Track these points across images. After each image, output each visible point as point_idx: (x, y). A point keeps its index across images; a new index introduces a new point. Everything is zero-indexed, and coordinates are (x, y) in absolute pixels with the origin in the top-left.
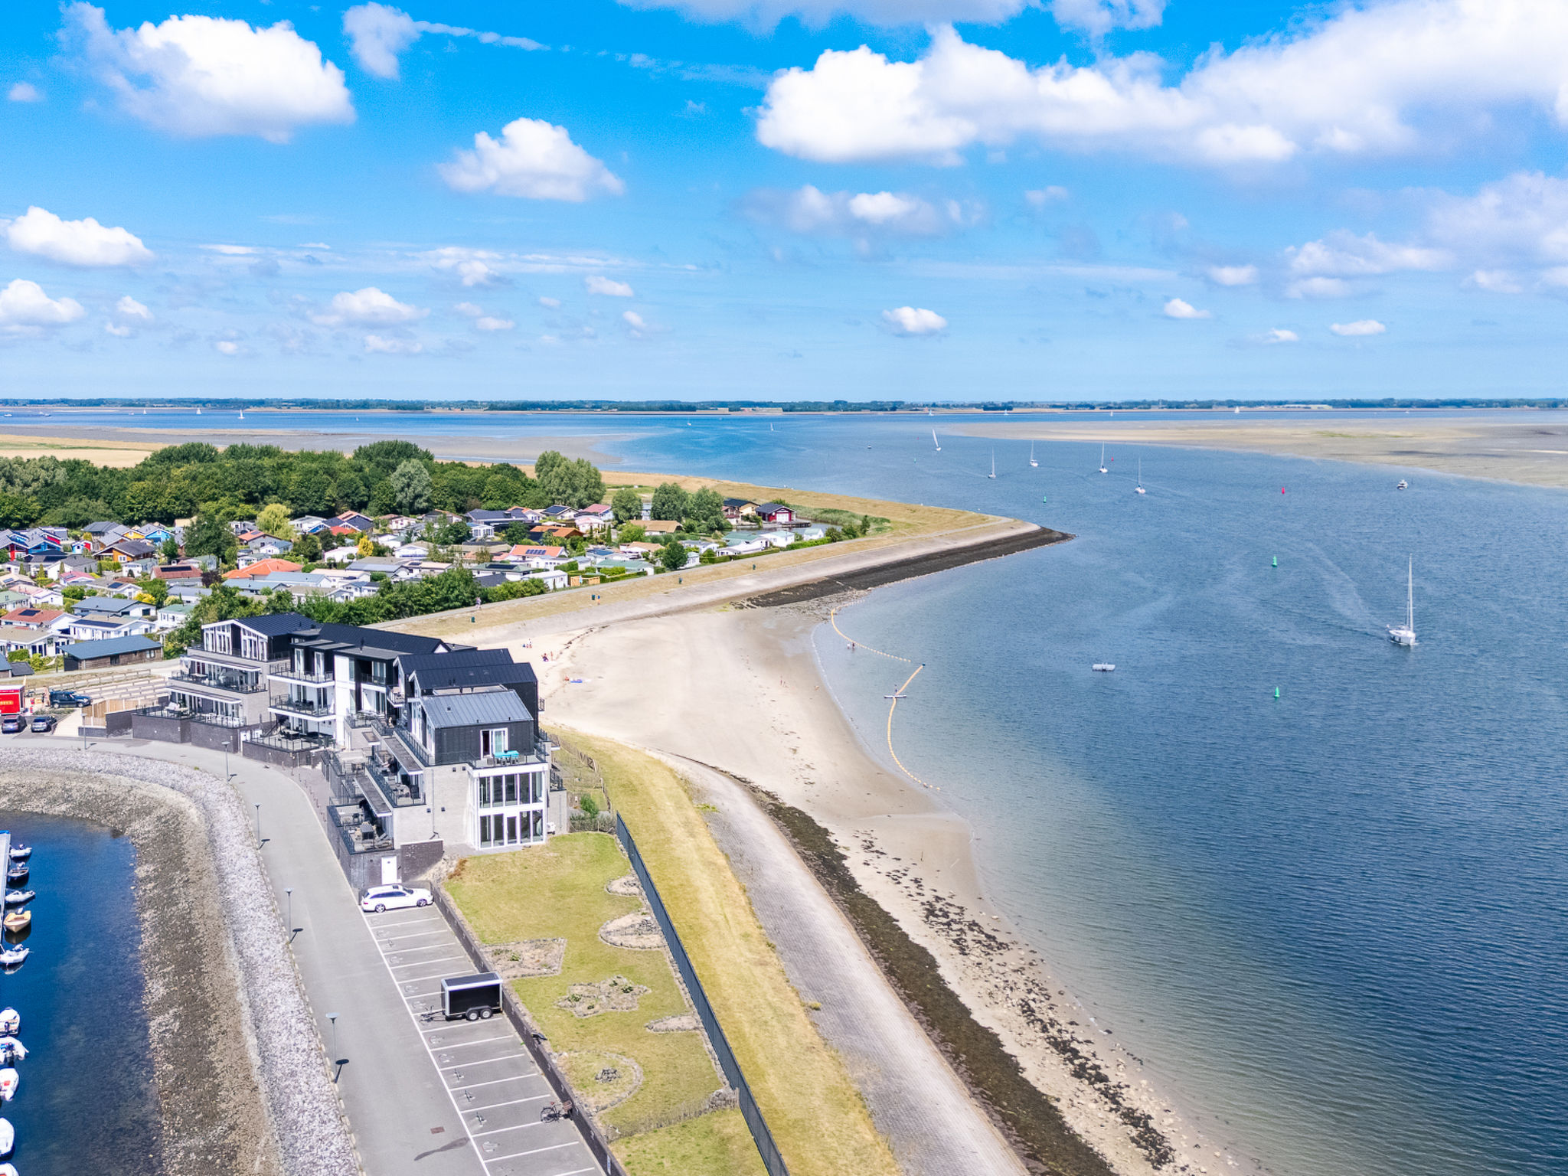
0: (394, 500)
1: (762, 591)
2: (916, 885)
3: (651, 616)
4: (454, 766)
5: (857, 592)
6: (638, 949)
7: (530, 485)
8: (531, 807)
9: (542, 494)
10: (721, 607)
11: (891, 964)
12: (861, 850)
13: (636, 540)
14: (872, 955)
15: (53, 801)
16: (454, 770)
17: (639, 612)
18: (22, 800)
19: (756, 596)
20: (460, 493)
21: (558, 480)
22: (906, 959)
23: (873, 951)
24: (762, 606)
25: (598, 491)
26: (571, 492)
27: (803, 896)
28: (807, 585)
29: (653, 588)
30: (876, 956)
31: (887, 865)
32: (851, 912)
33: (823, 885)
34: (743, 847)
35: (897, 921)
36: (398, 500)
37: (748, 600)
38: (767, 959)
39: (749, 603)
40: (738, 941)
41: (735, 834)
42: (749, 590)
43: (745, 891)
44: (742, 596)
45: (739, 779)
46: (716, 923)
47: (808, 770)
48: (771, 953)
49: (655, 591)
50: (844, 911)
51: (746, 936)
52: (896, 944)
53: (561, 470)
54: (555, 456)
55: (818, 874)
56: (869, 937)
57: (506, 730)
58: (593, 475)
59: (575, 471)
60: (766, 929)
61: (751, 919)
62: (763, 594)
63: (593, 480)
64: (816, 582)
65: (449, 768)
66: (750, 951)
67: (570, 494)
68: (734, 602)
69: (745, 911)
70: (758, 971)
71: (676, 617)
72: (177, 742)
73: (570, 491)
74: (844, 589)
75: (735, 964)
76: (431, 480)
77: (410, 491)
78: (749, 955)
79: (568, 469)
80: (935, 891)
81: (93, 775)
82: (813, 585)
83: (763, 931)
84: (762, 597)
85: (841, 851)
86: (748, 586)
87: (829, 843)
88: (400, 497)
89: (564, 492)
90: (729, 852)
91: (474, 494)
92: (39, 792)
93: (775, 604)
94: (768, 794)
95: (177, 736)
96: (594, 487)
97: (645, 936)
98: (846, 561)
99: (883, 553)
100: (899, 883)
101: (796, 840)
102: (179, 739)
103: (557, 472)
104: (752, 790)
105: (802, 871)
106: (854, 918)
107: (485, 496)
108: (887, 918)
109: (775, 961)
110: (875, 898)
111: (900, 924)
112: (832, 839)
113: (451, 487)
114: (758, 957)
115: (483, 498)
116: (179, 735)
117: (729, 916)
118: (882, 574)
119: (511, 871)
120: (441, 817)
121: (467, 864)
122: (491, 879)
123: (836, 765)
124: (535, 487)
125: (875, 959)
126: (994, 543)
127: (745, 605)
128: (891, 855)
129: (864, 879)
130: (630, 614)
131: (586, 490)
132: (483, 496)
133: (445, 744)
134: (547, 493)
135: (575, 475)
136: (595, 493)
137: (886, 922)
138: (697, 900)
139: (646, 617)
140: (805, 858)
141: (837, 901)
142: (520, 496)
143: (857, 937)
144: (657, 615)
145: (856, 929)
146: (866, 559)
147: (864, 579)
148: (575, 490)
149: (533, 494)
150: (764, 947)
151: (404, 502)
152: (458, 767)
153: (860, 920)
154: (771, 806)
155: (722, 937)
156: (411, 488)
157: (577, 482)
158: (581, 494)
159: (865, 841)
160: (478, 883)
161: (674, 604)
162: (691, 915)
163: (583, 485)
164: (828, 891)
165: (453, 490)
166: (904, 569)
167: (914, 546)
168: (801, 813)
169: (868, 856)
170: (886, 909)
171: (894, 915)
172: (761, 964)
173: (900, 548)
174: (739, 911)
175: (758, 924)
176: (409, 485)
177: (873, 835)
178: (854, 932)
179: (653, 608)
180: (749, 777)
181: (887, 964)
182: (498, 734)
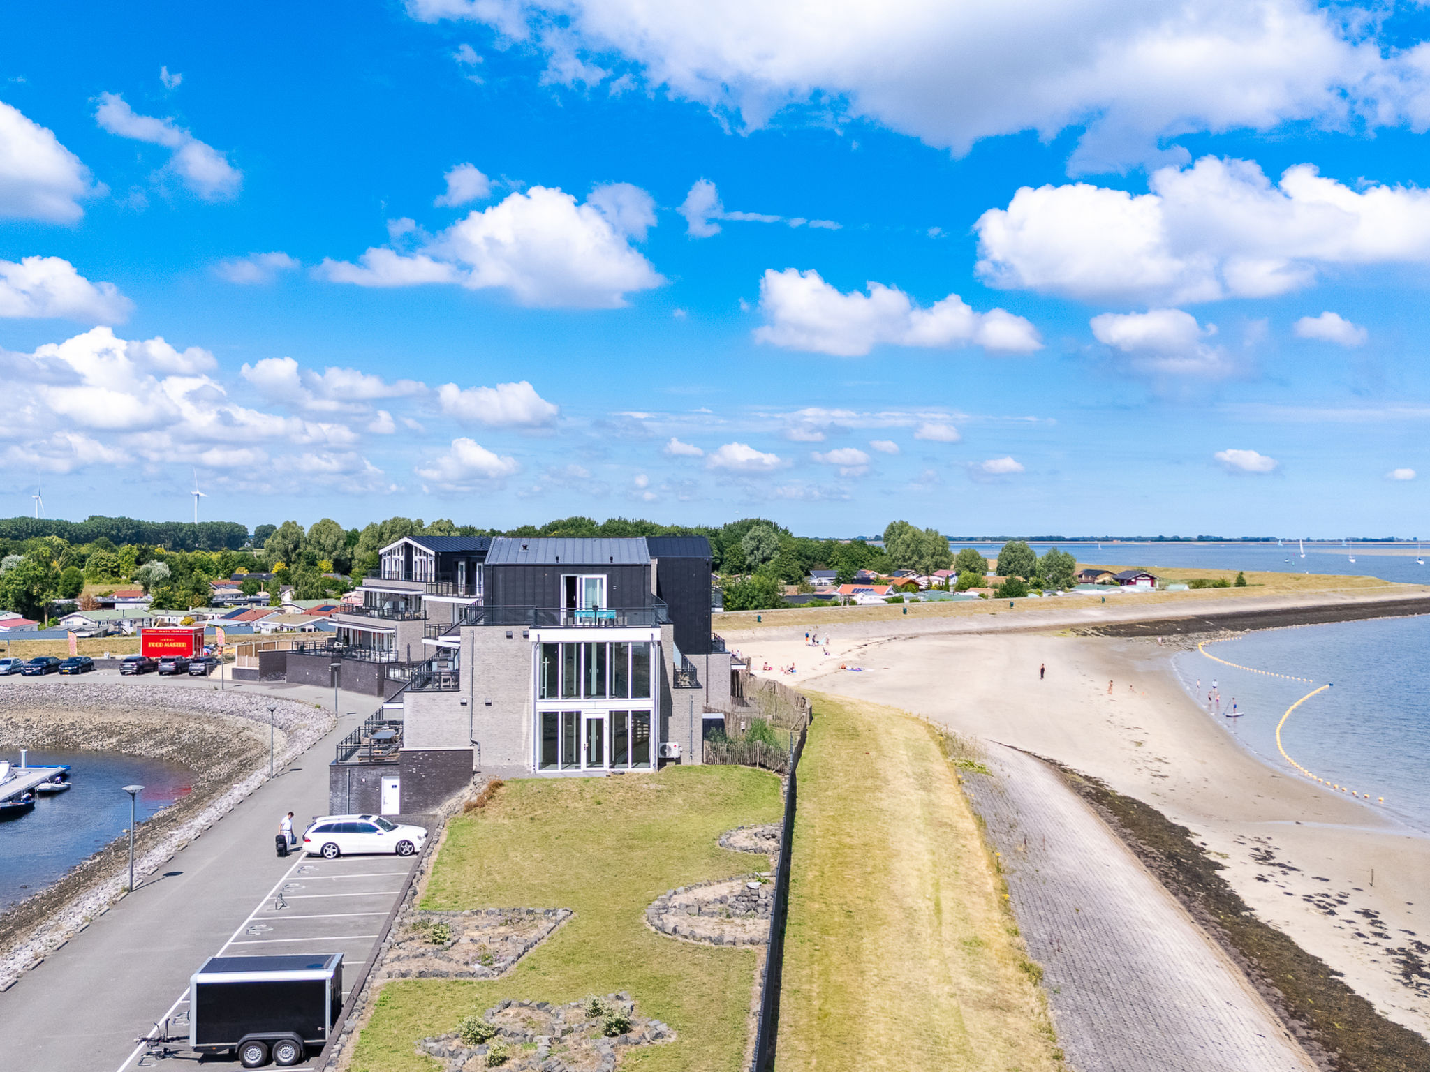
0: (744, 563)
1: (1110, 622)
2: (1369, 920)
3: (971, 633)
4: (509, 628)
5: (1230, 632)
6: (707, 943)
7: (877, 552)
8: (631, 704)
9: (888, 561)
10: (1059, 632)
11: (1342, 1056)
12: (1251, 862)
13: (975, 586)
14: (1294, 1031)
15: (161, 743)
16: (509, 637)
17: (956, 628)
18: (132, 740)
19: (1104, 626)
20: (808, 558)
21: (904, 547)
22: (1379, 1051)
23: (1295, 1023)
24: (1111, 635)
25: (945, 559)
26: (917, 559)
27: (1130, 901)
28: (1169, 621)
29: (979, 609)
30: (1303, 1033)
31: (1301, 885)
32: (1235, 945)
33: (1176, 895)
34: (1020, 817)
35: (1341, 975)
36: (747, 562)
37: (1093, 629)
38: (1015, 998)
39: (1095, 632)
40: (948, 951)
41: (1010, 802)
42: (1095, 620)
43: (999, 870)
44: (1085, 625)
45: (1044, 760)
46: (910, 913)
47: (1158, 763)
48: (1028, 986)
49: (980, 612)
50: (1219, 939)
51: (973, 945)
52: (1346, 1015)
53: (907, 537)
54: (903, 525)
55: (1166, 879)
56: (1280, 994)
57: (604, 577)
58: (941, 544)
59: (922, 538)
60: (1028, 937)
61: (997, 915)
62: (1113, 625)
63: (940, 548)
64: (1180, 620)
65: (501, 630)
66: (974, 975)
67: (917, 561)
68: (1074, 628)
69: (989, 901)
70: (979, 1022)
71: (1002, 636)
72: (326, 686)
73: (915, 558)
74: (1216, 628)
75: (923, 998)
76: (780, 544)
77: (759, 554)
78: (967, 983)
79: (914, 536)
80: (1412, 934)
81: (215, 716)
82: (1176, 622)
83: (1020, 940)
84: (1111, 627)
85: (1212, 858)
86: (1095, 617)
87: (1191, 845)
88: (749, 559)
89: (910, 559)
90: (989, 818)
91: (822, 560)
92: (150, 732)
93: (1126, 635)
94: (1088, 779)
95: (326, 678)
96: (941, 555)
97: (738, 921)
98: (1218, 604)
99: (1265, 600)
100: (1332, 913)
101: (1128, 831)
102: (329, 682)
103: (903, 539)
104: (1061, 771)
105: (1131, 868)
106: (1242, 953)
107: (832, 561)
108: (1315, 966)
109: (1034, 1003)
110: (1286, 931)
111: (1348, 981)
112: (1196, 841)
113: (798, 551)
114: (989, 990)
115: (829, 564)
116: (329, 676)
117: (946, 905)
118: (1264, 619)
119: (572, 806)
120: (483, 715)
121: (502, 790)
122: (530, 816)
123: (1203, 762)
124: (882, 554)
125: (1302, 1041)
126: (1403, 603)
127: (1089, 632)
128: (1309, 873)
129: (1259, 900)
130: (945, 629)
131: (932, 557)
132: (829, 561)
133: (500, 593)
134: (894, 561)
135: (921, 542)
136: (941, 561)
137: (1314, 973)
138: (886, 870)
139: (965, 633)
140: (1140, 853)
141: (1204, 922)
142: (867, 563)
143: (1250, 987)
144: (979, 633)
145: (1248, 975)
146: (1243, 604)
147: (1240, 622)
148: (921, 557)
149: (878, 560)
150: (1012, 971)
151: (753, 564)
152: (516, 630)
153: (1255, 961)
154: (1088, 790)
155: (912, 937)
156: (760, 552)
157: (923, 549)
158: (928, 561)
159: (1257, 849)
160: (506, 821)
161: (1000, 624)
162: (862, 892)
163: (930, 552)
164: (1184, 903)
165: (801, 555)
166: (1292, 617)
167: (1302, 597)
168: (1140, 804)
169: (1265, 870)
170: (1311, 951)
171: (1334, 964)
172: (993, 1007)
173: (1285, 598)
174: (975, 899)
175: (1010, 925)
176: (758, 549)
177: (1271, 843)
178: (1245, 979)
179: (975, 626)
180: (1059, 759)
181: (1334, 1056)
182: (591, 583)
